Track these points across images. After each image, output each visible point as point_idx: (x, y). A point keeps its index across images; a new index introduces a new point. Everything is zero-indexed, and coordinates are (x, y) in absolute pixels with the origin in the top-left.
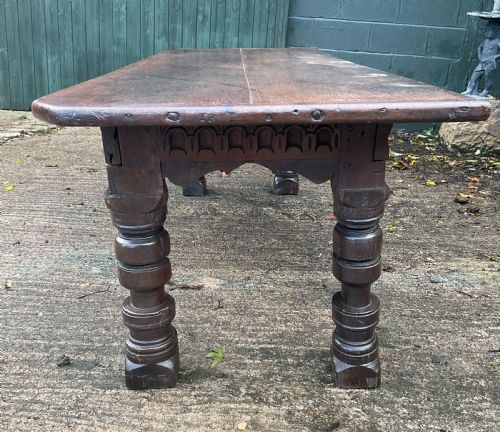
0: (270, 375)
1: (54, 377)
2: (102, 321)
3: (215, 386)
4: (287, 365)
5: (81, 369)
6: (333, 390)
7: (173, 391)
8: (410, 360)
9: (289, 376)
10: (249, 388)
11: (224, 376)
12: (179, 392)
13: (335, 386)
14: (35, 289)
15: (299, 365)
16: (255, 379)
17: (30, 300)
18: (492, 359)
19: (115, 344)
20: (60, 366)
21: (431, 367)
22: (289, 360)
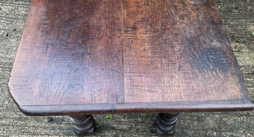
0: (131, 128)
1: (47, 128)
4: (138, 122)
5: (57, 123)
8: (188, 119)
9: (138, 129)
11: (113, 128)
15: (143, 122)
16: (125, 131)
18: (222, 118)
20: (49, 122)
21: (196, 123)
22: (139, 119)
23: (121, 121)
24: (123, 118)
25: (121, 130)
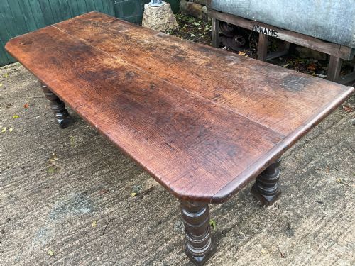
0: (241, 218)
2: (134, 240)
3: (228, 239)
4: (240, 208)
6: (269, 208)
7: (218, 254)
9: (247, 214)
10: (242, 231)
11: (226, 231)
12: (220, 253)
13: (267, 207)
14: (70, 245)
16: (238, 224)
17: (78, 254)
19: (160, 249)
22: (238, 205)
23: (225, 219)
24: (224, 214)
25: (234, 226)
